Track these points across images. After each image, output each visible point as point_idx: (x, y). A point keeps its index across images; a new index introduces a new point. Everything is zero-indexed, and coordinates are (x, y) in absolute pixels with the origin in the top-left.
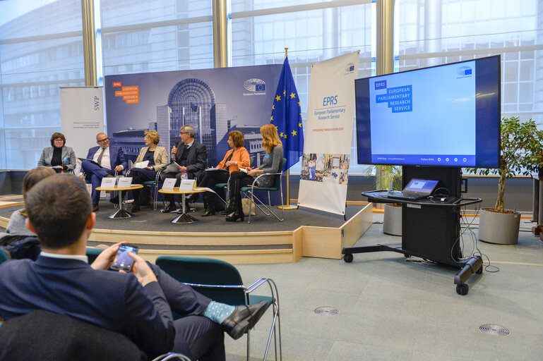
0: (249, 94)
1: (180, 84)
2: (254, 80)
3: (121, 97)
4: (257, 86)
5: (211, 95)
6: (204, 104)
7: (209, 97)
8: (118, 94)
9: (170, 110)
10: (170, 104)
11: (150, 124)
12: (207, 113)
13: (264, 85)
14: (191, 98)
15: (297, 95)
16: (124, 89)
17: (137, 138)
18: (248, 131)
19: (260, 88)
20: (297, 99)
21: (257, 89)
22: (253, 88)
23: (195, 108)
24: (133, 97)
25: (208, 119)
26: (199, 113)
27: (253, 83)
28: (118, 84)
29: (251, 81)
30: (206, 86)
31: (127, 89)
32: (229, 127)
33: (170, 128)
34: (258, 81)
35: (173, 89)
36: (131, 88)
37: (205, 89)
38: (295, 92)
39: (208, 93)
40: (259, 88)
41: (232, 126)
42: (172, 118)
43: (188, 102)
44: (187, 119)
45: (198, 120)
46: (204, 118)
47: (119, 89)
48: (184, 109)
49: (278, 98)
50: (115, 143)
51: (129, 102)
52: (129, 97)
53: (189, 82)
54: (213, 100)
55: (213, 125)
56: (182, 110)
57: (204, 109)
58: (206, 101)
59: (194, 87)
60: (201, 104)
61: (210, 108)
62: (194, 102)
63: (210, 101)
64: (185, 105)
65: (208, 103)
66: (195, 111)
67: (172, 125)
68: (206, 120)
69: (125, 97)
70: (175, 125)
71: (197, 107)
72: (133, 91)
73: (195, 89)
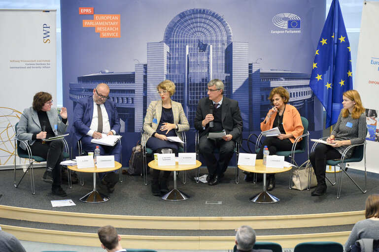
0: (278, 32)
1: (182, 15)
2: (287, 15)
3: (93, 29)
4: (290, 22)
5: (227, 31)
6: (217, 41)
7: (224, 33)
8: (87, 23)
9: (166, 48)
10: (168, 40)
11: (137, 66)
12: (221, 54)
13: (298, 22)
14: (199, 34)
15: (346, 39)
16: (97, 17)
17: (116, 84)
18: (276, 76)
19: (294, 24)
20: (347, 43)
21: (289, 27)
22: (285, 25)
23: (203, 47)
24: (112, 29)
25: (222, 62)
26: (209, 54)
27: (285, 19)
28: (88, 11)
29: (282, 15)
30: (219, 19)
31: (103, 17)
32: (250, 71)
33: (166, 72)
34: (292, 16)
35: (172, 22)
36: (108, 17)
37: (219, 23)
38: (345, 35)
39: (222, 28)
40: (292, 24)
41: (254, 71)
42: (169, 59)
43: (194, 38)
44: (192, 60)
45: (208, 62)
46: (216, 59)
47: (90, 17)
48: (187, 47)
49: (324, 42)
50: (82, 90)
51: (104, 35)
52: (105, 29)
53: (197, 13)
54: (229, 37)
55: (229, 68)
56: (185, 49)
57: (216, 49)
58: (220, 38)
59: (203, 20)
60: (212, 42)
61: (226, 47)
62: (203, 39)
63: (225, 38)
64: (189, 42)
65: (222, 41)
66: (204, 50)
67: (169, 68)
68: (220, 62)
69: (99, 29)
70: (174, 67)
71: (206, 45)
72: (113, 21)
73: (204, 23)
